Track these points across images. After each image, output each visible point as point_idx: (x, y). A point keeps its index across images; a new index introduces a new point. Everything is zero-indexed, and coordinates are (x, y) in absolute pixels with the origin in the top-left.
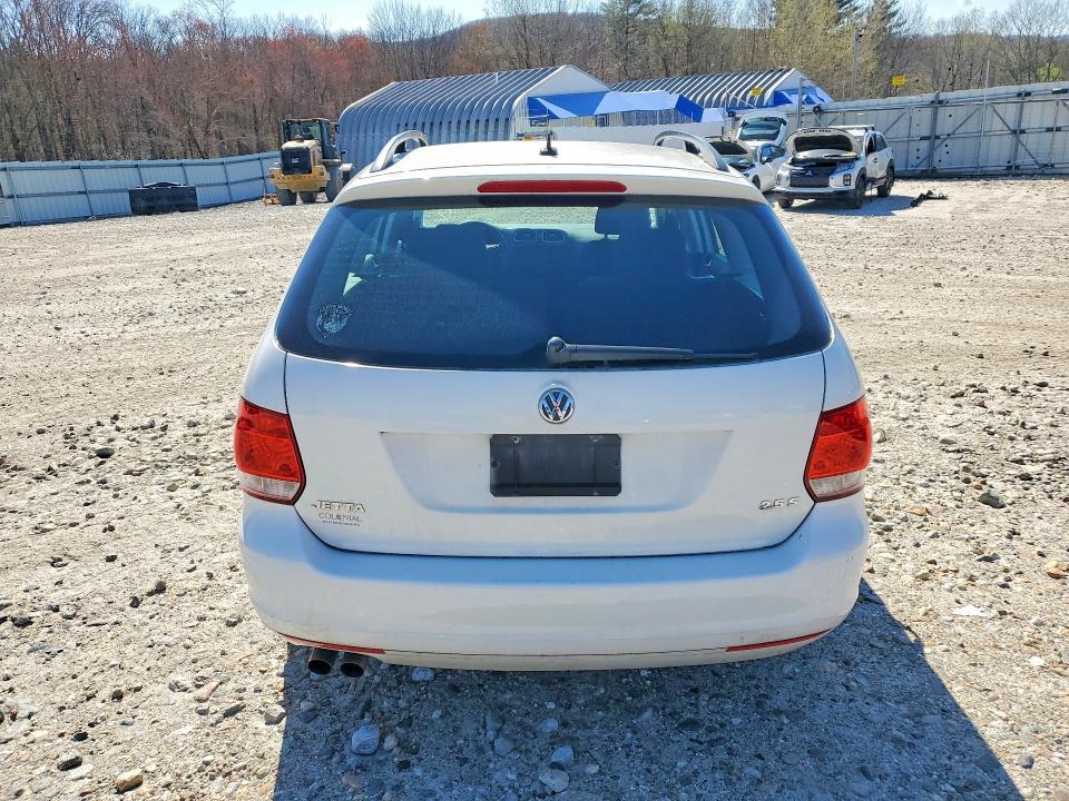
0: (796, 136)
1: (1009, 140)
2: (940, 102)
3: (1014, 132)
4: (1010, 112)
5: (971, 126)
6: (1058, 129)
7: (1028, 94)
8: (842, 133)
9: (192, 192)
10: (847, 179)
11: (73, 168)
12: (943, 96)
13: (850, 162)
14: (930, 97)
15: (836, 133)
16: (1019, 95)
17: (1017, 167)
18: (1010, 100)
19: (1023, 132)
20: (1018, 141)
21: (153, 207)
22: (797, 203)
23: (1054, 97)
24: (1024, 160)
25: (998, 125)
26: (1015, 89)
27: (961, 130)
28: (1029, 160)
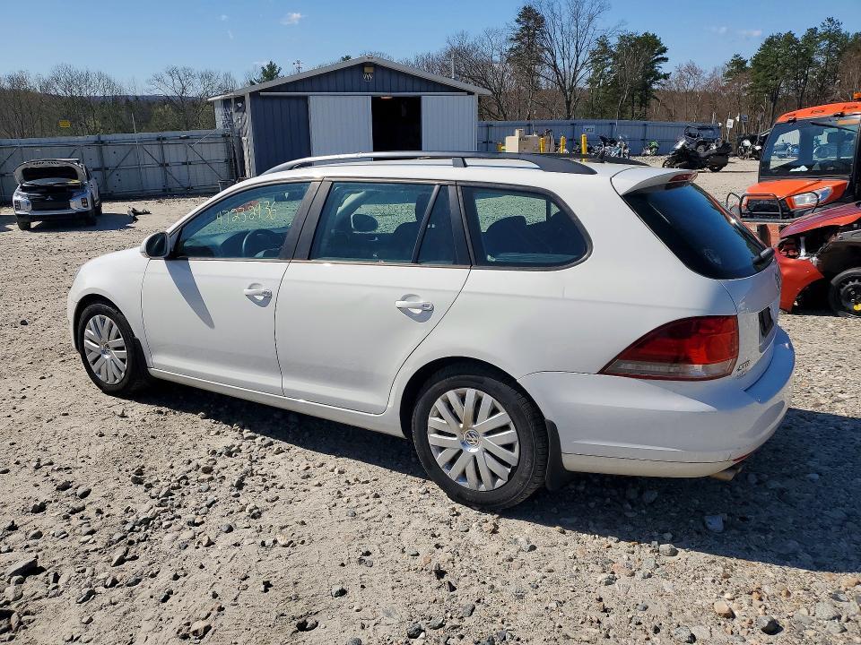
0: (23, 167)
1: (159, 170)
2: (102, 142)
3: (161, 165)
4: (155, 150)
5: (131, 160)
6: (190, 164)
7: (164, 139)
8: (69, 165)
10: (84, 201)
12: (103, 138)
13: (80, 188)
14: (93, 138)
15: (64, 165)
16: (158, 139)
17: (170, 189)
18: (152, 143)
19: (167, 165)
20: (166, 171)
22: (34, 225)
23: (181, 141)
24: (174, 185)
25: (149, 160)
26: (154, 135)
27: (124, 164)
28: (176, 185)
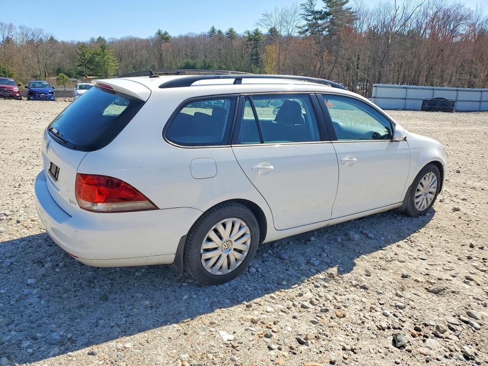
9: (453, 103)
11: (404, 88)
21: (431, 108)
